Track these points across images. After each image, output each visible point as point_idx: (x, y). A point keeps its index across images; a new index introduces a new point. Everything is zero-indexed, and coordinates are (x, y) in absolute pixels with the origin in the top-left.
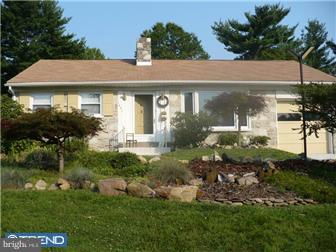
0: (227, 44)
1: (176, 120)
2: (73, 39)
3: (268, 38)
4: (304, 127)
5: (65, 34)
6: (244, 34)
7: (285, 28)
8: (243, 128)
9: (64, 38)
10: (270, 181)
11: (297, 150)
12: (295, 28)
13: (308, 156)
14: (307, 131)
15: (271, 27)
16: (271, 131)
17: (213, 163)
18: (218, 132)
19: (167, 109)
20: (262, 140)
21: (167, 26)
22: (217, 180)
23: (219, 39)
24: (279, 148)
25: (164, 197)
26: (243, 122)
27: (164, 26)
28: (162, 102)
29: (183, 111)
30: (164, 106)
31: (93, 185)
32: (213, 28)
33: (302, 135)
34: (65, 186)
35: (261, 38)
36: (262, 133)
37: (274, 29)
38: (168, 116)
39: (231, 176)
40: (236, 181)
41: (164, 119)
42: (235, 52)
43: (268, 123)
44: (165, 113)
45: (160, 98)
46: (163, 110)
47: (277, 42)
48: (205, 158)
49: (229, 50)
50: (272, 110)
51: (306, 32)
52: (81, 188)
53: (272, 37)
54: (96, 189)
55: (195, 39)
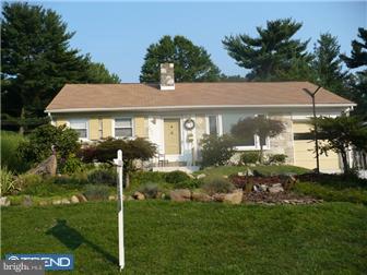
0: (238, 59)
1: (204, 141)
2: (77, 55)
3: (281, 53)
4: (317, 148)
5: (69, 50)
6: (256, 48)
7: (298, 42)
8: (264, 148)
9: (68, 54)
10: (292, 189)
11: (311, 166)
12: (307, 42)
13: (320, 171)
14: (319, 151)
15: (283, 41)
16: (287, 149)
17: (247, 177)
18: (241, 152)
19: (194, 131)
20: (281, 158)
21: (175, 39)
22: (253, 189)
23: (231, 55)
24: (295, 164)
25: (220, 201)
26: (263, 143)
27: (172, 39)
28: (189, 125)
29: (208, 133)
30: (190, 129)
31: (163, 195)
32: (224, 43)
33: (315, 155)
34: (141, 197)
35: (274, 52)
36: (280, 151)
37: (287, 44)
38: (194, 138)
39: (263, 186)
40: (267, 190)
41: (191, 141)
42: (247, 67)
43: (285, 143)
44: (192, 135)
45: (187, 121)
46: (189, 132)
47: (290, 57)
48: (240, 174)
49: (240, 65)
50: (288, 130)
51: (319, 45)
52: (154, 197)
53: (285, 52)
54: (168, 198)
55: (205, 52)
